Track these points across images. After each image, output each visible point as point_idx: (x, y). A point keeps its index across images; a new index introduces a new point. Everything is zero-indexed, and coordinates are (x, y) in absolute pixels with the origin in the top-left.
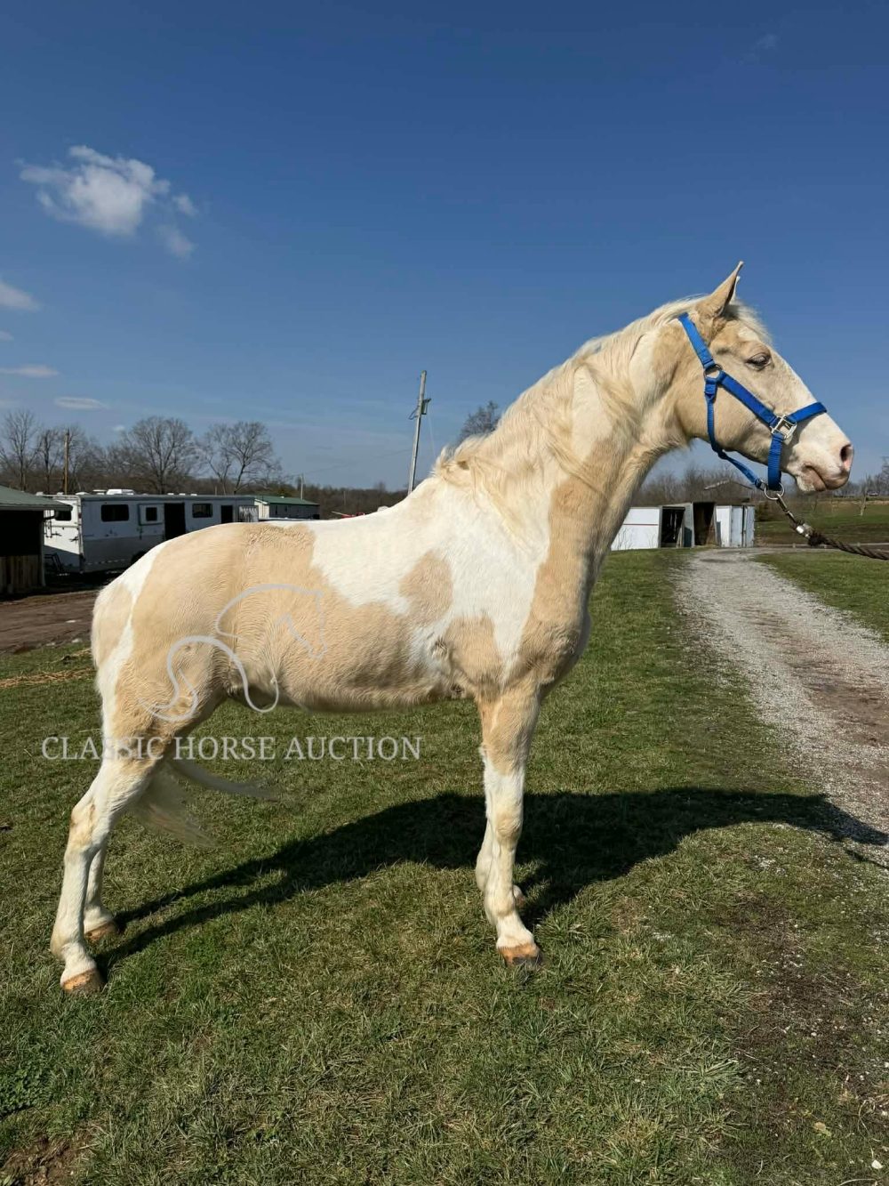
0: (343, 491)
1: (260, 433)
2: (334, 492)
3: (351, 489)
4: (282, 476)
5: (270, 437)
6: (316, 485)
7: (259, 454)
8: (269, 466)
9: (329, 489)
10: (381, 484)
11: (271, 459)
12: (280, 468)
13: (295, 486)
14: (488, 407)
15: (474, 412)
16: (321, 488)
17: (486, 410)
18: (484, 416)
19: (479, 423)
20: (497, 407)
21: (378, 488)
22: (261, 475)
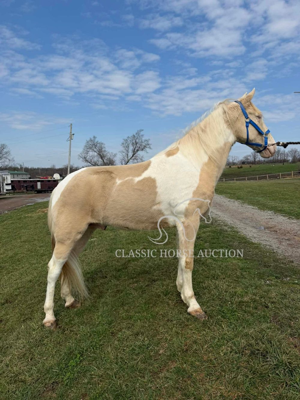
0: (38, 169)
1: (5, 148)
2: (35, 169)
3: (41, 168)
4: (15, 164)
5: (9, 149)
6: (27, 167)
7: (5, 156)
8: (9, 160)
9: (32, 168)
10: (54, 166)
11: (10, 157)
12: (14, 161)
13: (19, 167)
14: (93, 138)
15: (88, 139)
16: (30, 168)
17: (93, 139)
18: (92, 141)
19: (90, 143)
20: (96, 138)
21: (52, 167)
22: (6, 163)
